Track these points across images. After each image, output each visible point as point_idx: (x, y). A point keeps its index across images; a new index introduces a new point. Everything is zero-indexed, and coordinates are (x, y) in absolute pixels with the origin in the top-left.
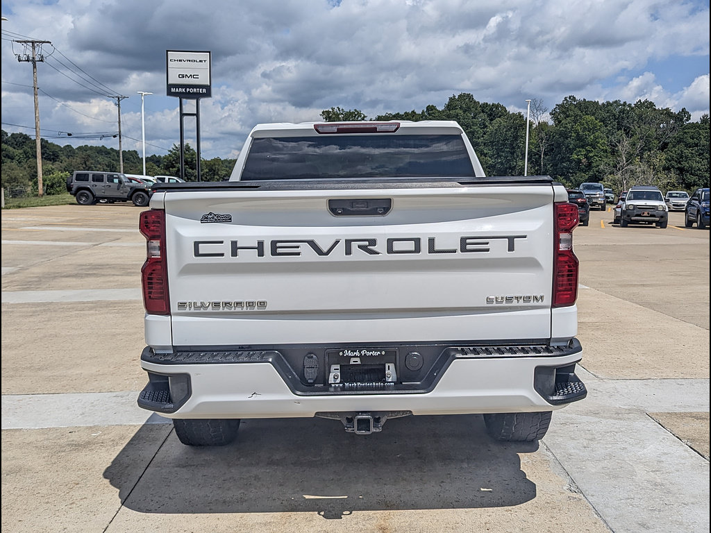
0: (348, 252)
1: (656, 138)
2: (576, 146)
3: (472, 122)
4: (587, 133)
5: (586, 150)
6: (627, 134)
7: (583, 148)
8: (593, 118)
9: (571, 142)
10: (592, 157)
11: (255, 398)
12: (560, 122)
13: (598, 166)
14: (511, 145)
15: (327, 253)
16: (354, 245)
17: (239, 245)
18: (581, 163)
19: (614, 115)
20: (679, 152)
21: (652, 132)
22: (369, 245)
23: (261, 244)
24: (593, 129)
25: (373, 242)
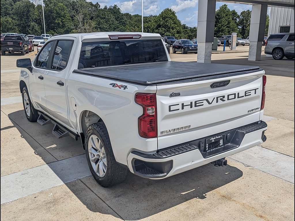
0: (217, 102)
1: (88, 15)
2: (57, 17)
3: (5, 3)
4: (61, 11)
5: (61, 19)
6: (77, 12)
7: (60, 18)
8: (62, 4)
9: (55, 15)
10: (64, 22)
11: (193, 163)
12: (48, 5)
13: (68, 26)
14: (27, 15)
15: (211, 104)
16: (219, 98)
17: (184, 105)
18: (60, 24)
19: (70, 4)
20: (99, 21)
21: (87, 12)
22: (222, 98)
23: (191, 103)
24: (63, 9)
25: (224, 97)
